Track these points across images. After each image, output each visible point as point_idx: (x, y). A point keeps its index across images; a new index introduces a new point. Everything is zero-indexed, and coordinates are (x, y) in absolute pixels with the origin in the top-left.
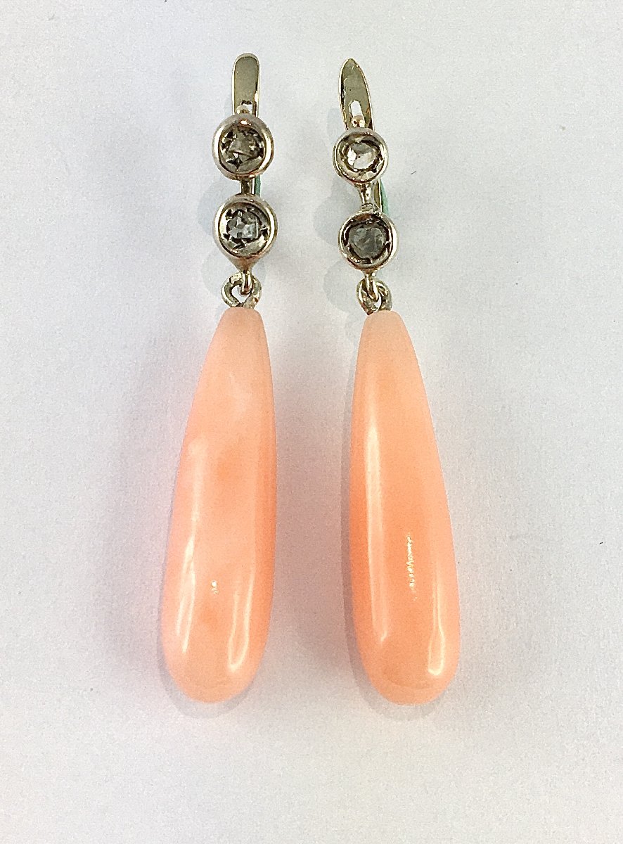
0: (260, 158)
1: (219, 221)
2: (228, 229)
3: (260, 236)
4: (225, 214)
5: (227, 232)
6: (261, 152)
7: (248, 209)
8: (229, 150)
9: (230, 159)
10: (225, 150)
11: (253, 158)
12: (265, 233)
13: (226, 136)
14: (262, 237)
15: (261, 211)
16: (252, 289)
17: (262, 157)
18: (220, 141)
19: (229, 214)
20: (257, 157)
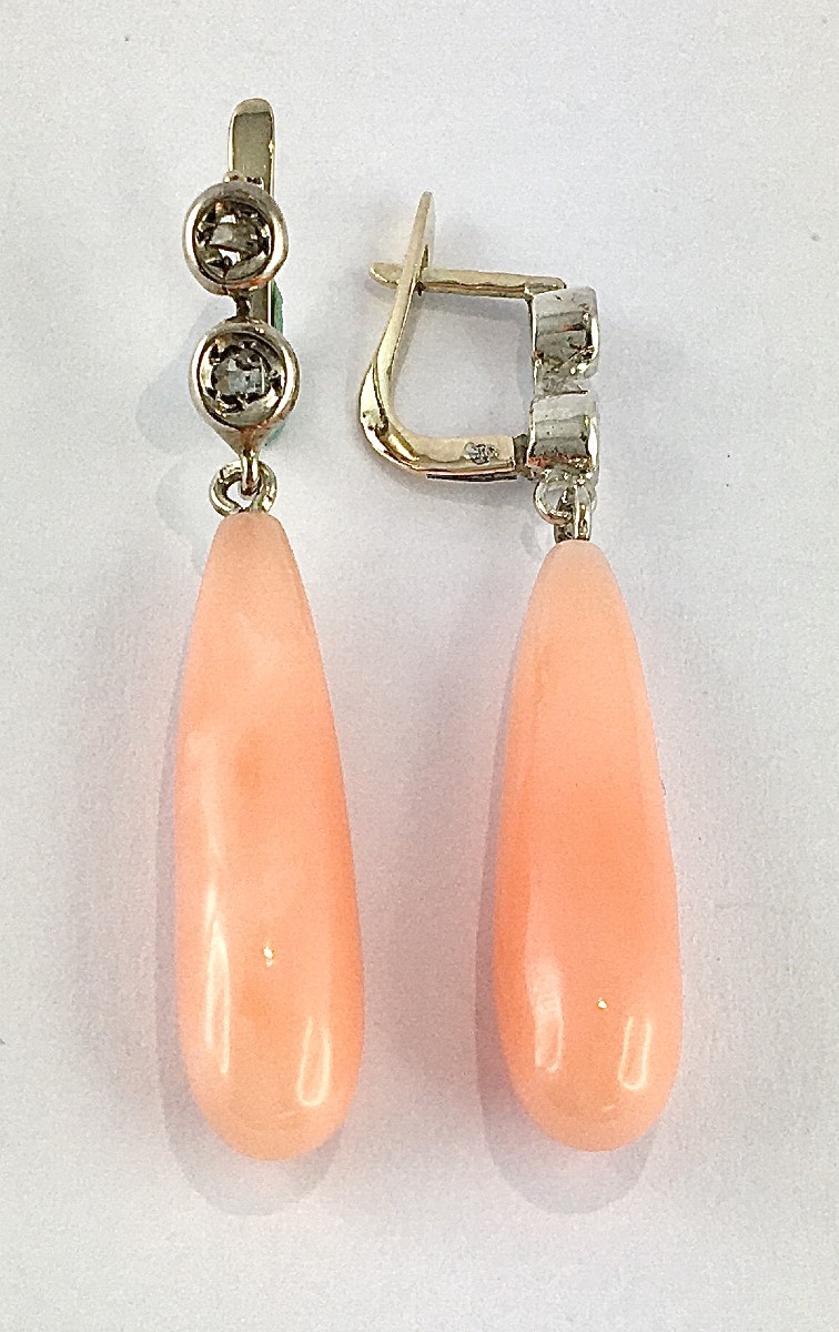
0: (262, 256)
1: (199, 365)
2: (214, 381)
3: (267, 390)
4: (207, 354)
5: (213, 385)
6: (265, 246)
7: (248, 345)
8: (211, 243)
9: (213, 259)
10: (203, 243)
11: (253, 256)
12: (276, 384)
13: (204, 219)
14: (272, 391)
15: (268, 346)
16: (259, 484)
17: (266, 253)
18: (195, 228)
19: (214, 354)
20: (259, 253)
